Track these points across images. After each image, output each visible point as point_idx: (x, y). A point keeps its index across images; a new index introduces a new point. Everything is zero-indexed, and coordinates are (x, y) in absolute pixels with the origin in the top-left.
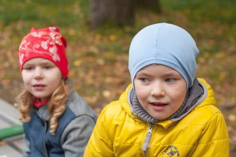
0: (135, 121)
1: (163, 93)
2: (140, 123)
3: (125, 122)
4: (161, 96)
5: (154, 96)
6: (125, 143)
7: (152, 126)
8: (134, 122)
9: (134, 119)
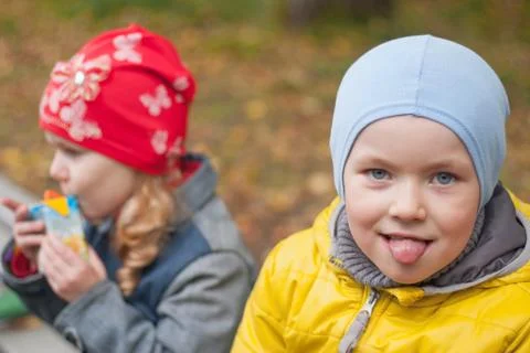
0: (340, 279)
1: (421, 213)
2: (349, 285)
3: (317, 281)
4: (415, 221)
5: (396, 218)
6: (307, 332)
7: (375, 297)
8: (336, 280)
9: (337, 274)
